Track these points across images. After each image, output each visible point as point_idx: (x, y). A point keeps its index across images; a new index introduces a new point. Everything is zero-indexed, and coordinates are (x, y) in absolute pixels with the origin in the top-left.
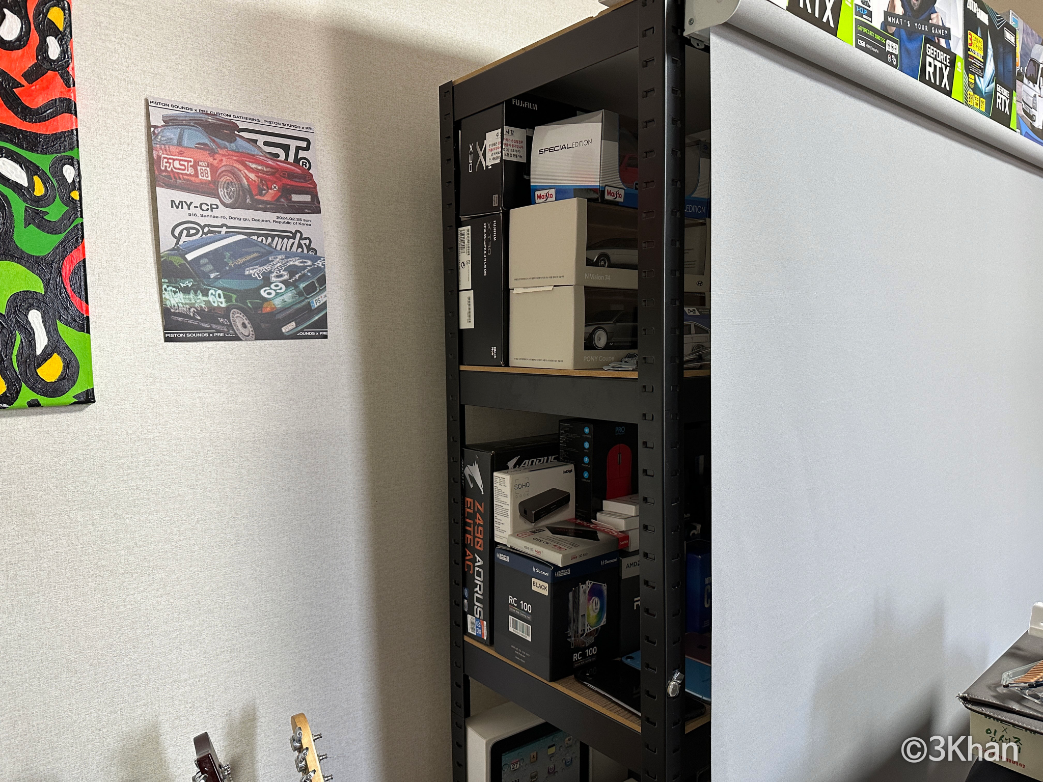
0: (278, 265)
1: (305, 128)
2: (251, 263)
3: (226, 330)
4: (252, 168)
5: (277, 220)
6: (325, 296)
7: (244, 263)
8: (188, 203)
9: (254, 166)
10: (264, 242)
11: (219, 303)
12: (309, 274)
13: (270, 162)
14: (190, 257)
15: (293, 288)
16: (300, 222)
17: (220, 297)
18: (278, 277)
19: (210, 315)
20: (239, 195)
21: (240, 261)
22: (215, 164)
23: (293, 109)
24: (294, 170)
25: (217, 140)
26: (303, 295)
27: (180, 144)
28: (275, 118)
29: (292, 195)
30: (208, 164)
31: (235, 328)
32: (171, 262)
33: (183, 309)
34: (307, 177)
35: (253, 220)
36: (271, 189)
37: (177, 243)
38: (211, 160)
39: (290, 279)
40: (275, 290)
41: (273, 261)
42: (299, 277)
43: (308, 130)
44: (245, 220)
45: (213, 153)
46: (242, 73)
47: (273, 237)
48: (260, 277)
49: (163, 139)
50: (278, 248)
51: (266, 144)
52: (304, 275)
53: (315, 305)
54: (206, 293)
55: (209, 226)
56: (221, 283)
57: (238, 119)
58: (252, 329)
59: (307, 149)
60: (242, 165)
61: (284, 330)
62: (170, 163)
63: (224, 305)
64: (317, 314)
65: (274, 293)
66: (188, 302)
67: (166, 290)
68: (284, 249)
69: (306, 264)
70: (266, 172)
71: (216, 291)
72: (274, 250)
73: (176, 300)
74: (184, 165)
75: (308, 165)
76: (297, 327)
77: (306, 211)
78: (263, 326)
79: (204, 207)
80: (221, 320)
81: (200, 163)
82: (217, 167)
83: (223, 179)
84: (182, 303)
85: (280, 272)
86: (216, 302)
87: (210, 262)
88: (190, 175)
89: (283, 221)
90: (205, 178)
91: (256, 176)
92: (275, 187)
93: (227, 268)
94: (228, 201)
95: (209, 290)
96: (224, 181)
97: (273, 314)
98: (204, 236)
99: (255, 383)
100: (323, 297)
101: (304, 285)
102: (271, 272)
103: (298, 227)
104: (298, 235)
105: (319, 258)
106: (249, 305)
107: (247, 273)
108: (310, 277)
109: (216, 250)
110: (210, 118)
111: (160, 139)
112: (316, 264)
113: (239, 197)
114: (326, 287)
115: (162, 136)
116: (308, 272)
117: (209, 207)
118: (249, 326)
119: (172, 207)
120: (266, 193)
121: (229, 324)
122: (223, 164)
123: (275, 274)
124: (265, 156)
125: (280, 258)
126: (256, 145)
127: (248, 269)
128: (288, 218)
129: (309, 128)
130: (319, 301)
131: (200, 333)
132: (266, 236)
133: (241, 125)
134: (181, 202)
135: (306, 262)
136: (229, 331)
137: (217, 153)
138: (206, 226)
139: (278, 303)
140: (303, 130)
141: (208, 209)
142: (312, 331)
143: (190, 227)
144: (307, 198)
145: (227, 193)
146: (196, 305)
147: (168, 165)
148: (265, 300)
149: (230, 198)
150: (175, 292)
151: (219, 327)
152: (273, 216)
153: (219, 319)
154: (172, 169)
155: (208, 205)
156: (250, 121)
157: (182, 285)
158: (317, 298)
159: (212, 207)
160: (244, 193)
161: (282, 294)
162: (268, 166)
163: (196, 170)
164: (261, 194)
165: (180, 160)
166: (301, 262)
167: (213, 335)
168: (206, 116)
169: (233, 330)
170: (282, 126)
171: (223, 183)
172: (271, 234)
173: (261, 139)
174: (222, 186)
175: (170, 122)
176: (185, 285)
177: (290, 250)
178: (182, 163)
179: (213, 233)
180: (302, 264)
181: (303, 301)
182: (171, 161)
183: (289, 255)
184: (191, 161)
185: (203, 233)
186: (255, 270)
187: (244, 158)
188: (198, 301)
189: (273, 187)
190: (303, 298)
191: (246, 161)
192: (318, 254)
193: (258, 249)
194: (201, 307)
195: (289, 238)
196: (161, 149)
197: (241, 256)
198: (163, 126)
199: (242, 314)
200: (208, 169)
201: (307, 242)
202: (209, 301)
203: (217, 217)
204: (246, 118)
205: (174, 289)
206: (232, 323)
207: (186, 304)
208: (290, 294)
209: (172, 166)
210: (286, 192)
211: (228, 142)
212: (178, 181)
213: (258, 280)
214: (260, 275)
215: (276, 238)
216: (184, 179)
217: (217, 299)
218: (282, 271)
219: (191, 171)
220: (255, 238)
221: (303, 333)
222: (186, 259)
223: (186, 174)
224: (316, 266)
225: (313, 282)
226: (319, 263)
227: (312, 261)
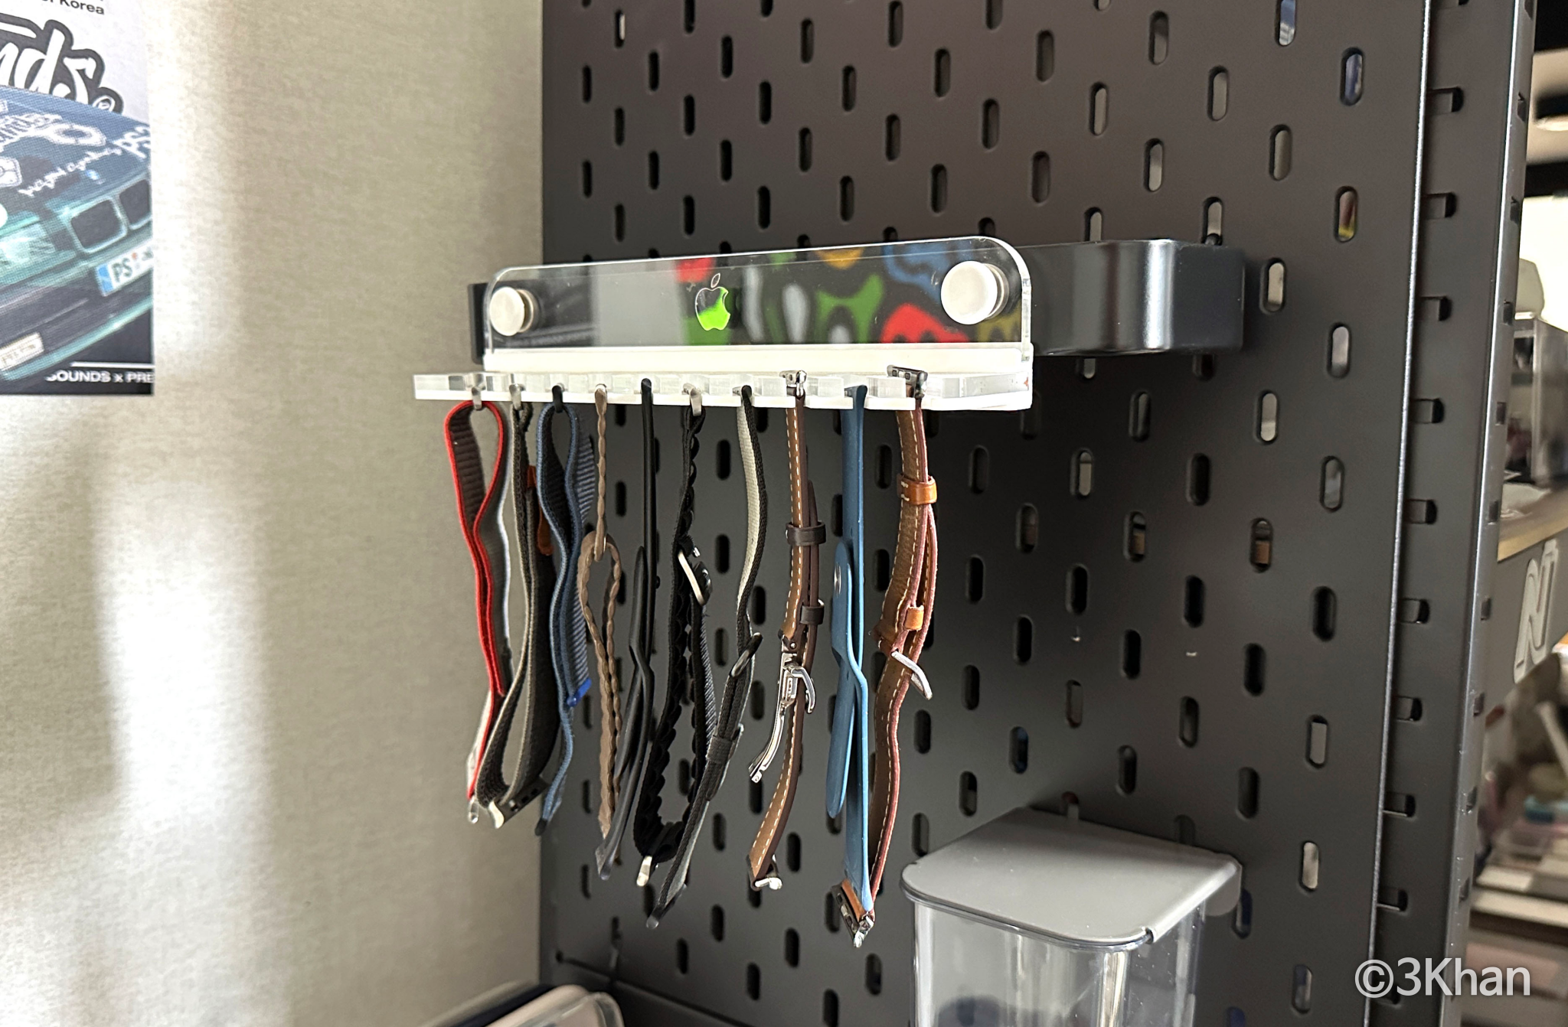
6: (149, 255)
12: (93, 175)
15: (36, 218)
26: (70, 246)
39: (24, 186)
42: (58, 181)
52: (76, 176)
53: (113, 281)
61: (3, 359)
64: (120, 310)
68: (3, 81)
69: (82, 141)
76: (48, 352)
100: (141, 255)
101: (75, 212)
103: (58, 12)
104: (58, 38)
105: (130, 125)
108: (98, 187)
112: (118, 142)
114: (149, 224)
116: (88, 166)
130: (125, 271)
135: (83, 134)
142: (100, 370)
158: (119, 260)
166: (67, 133)
177: (28, 85)
180: (71, 141)
181: (71, 264)
183: (21, 104)
190: (72, 254)
192: (126, 112)
195: (23, 43)
201: (89, 65)
208: (22, 239)
221: (68, 376)
224: (118, 152)
225: (107, 203)
226: (129, 142)
227: (103, 131)
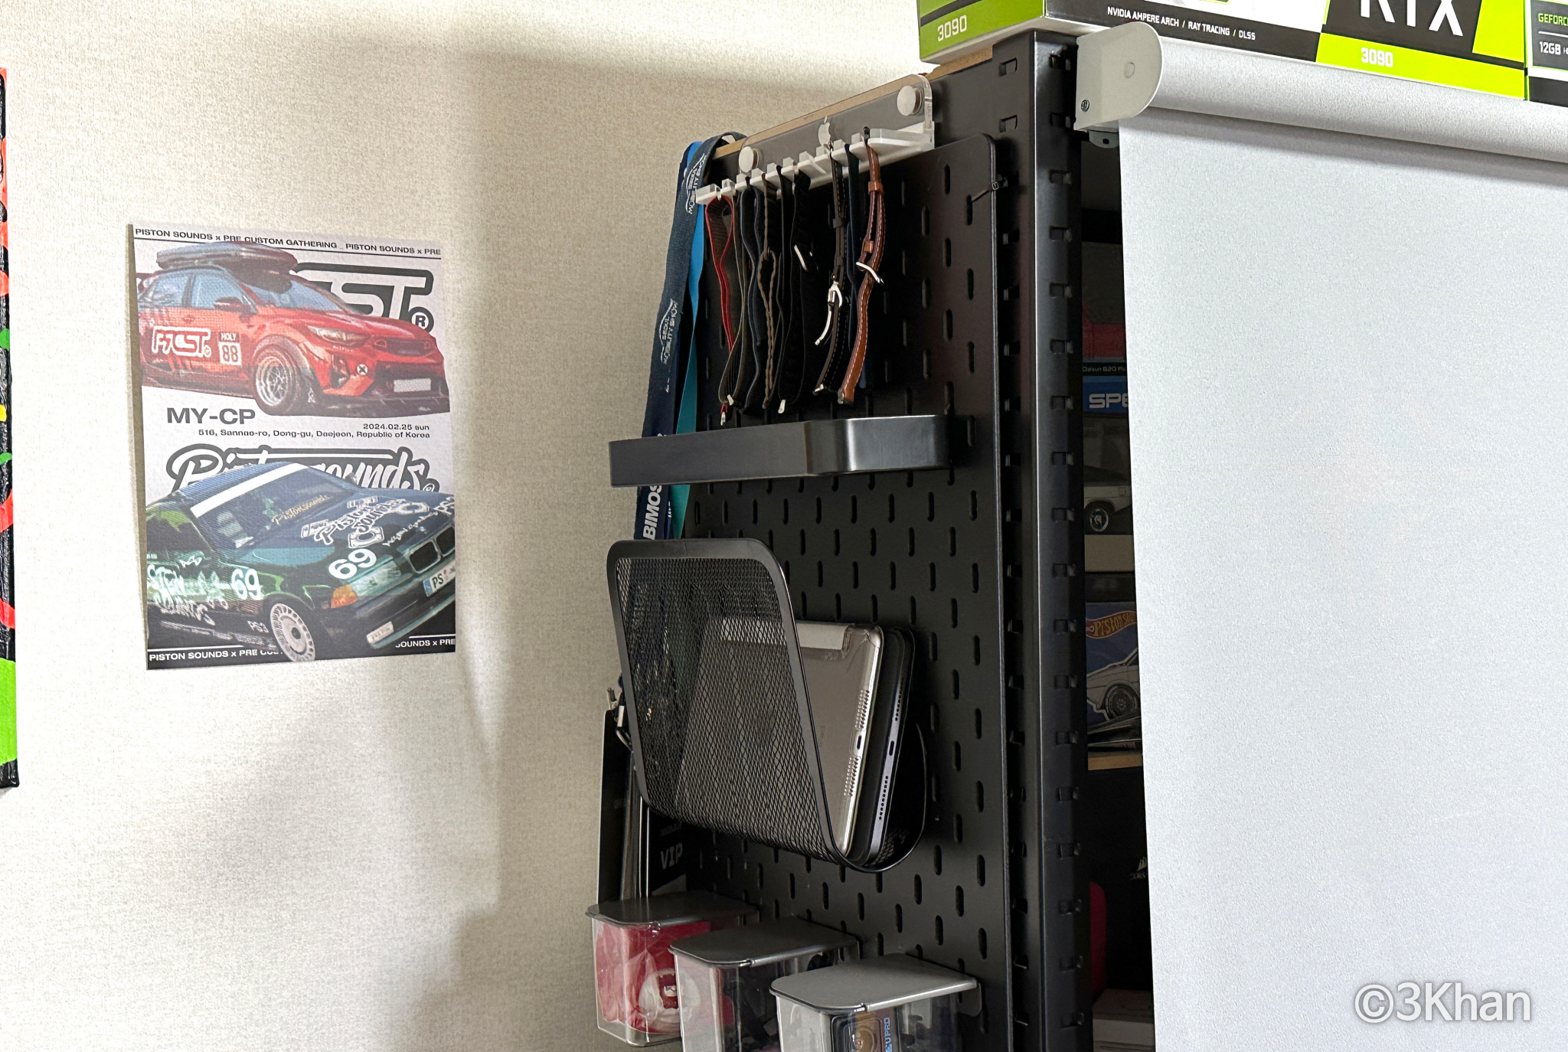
0: (364, 516)
1: (423, 252)
2: (314, 515)
3: (261, 643)
4: (320, 337)
5: (363, 431)
6: (453, 570)
7: (298, 517)
8: (200, 413)
9: (323, 332)
10: (339, 474)
11: (251, 594)
12: (422, 529)
13: (354, 323)
14: (199, 510)
15: (391, 558)
16: (408, 431)
17: (252, 581)
18: (363, 538)
19: (232, 617)
20: (293, 389)
21: (292, 513)
22: (250, 336)
23: (401, 217)
24: (401, 333)
25: (255, 289)
26: (410, 571)
27: (186, 303)
28: (366, 238)
29: (395, 382)
30: (238, 336)
31: (277, 638)
32: (165, 523)
33: (182, 608)
34: (426, 344)
35: (319, 434)
36: (355, 373)
37: (176, 487)
38: (242, 328)
39: (385, 541)
40: (356, 564)
41: (355, 508)
42: (404, 536)
43: (428, 255)
44: (304, 435)
45: (246, 315)
46: (306, 158)
47: (356, 463)
48: (328, 541)
49: (156, 297)
50: (365, 484)
51: (348, 288)
52: (413, 532)
53: (432, 587)
54: (225, 576)
55: (237, 450)
56: (256, 555)
57: (296, 246)
58: (311, 640)
59: (426, 291)
60: (301, 332)
61: (372, 638)
62: (168, 341)
63: (260, 597)
64: (436, 605)
65: (353, 570)
66: (194, 594)
67: (153, 573)
68: (375, 485)
69: (416, 511)
70: (347, 341)
71: (245, 571)
72: (356, 489)
73: (171, 591)
74: (193, 342)
75: (427, 322)
76: (396, 631)
77: (421, 409)
78: (331, 632)
79: (229, 416)
80: (253, 625)
81: (224, 336)
82: (254, 340)
83: (265, 363)
84: (182, 597)
85: (367, 529)
86: (245, 592)
87: (237, 517)
88: (204, 359)
89: (375, 431)
90: (231, 362)
91: (327, 351)
92: (362, 370)
93: (268, 528)
94: (273, 401)
95: (233, 569)
96: (266, 366)
97: (349, 610)
98: (226, 470)
99: (312, 742)
100: (449, 571)
101: (412, 552)
102: (350, 530)
103: (404, 442)
104: (405, 456)
105: (443, 497)
106: (306, 594)
107: (305, 534)
108: (425, 536)
109: (248, 495)
110: (244, 249)
111: (152, 299)
112: (436, 508)
113: (293, 392)
114: (453, 552)
115: (155, 292)
116: (420, 525)
117: (238, 417)
118: (304, 633)
119: (170, 421)
120: (345, 382)
121: (267, 631)
122: (266, 334)
123: (357, 533)
124: (346, 313)
125: (369, 501)
126: (328, 293)
127: (307, 526)
128: (386, 426)
129: (431, 251)
130: (440, 581)
131: (212, 651)
132: (343, 463)
133: (301, 258)
134: (186, 411)
135: (417, 507)
136: (266, 644)
137: (255, 314)
138: (230, 451)
139: (361, 587)
140: (419, 255)
141: (235, 421)
142: (424, 639)
143: (200, 456)
144: (424, 384)
145: (272, 387)
146: (208, 600)
147: (164, 343)
148: (337, 583)
149: (277, 396)
150: (170, 577)
151: (248, 639)
152: (356, 424)
153: (249, 622)
154: (171, 351)
155: (235, 413)
156: (319, 248)
157: (184, 564)
158: (436, 575)
159: (243, 416)
160: (303, 386)
161: (369, 571)
162: (349, 329)
163: (215, 350)
164: (335, 384)
165: (186, 334)
166: (408, 508)
167: (238, 654)
168: (236, 247)
169: (275, 642)
170: (378, 251)
171: (264, 370)
172: (352, 459)
173: (338, 280)
174: (263, 376)
175: (169, 264)
176: (188, 563)
177: (388, 486)
178: (189, 337)
179: (242, 461)
180: (410, 512)
181: (409, 581)
182: (170, 336)
183: (384, 496)
184: (206, 334)
185: (225, 465)
186: (320, 528)
187: (304, 319)
188: (212, 591)
189: (359, 369)
190: (409, 576)
191: (310, 325)
192: (441, 491)
193: (326, 488)
194: (216, 602)
195: (385, 463)
196: (153, 315)
197: (294, 503)
198: (158, 273)
199: (293, 612)
200: (238, 345)
201: (421, 468)
202: (232, 591)
203: (252, 433)
204: (311, 244)
205: (169, 572)
206: (274, 629)
207: (190, 597)
208: (384, 570)
209: (171, 345)
210: (384, 375)
211: (276, 291)
212: (182, 371)
213: (325, 546)
214: (329, 536)
215: (362, 465)
216: (193, 368)
217: (246, 587)
218: (370, 526)
219: (206, 352)
220: (322, 467)
221: (407, 644)
222: (191, 515)
223: (197, 359)
224: (436, 514)
225: (431, 543)
226: (443, 507)
227: (428, 504)
